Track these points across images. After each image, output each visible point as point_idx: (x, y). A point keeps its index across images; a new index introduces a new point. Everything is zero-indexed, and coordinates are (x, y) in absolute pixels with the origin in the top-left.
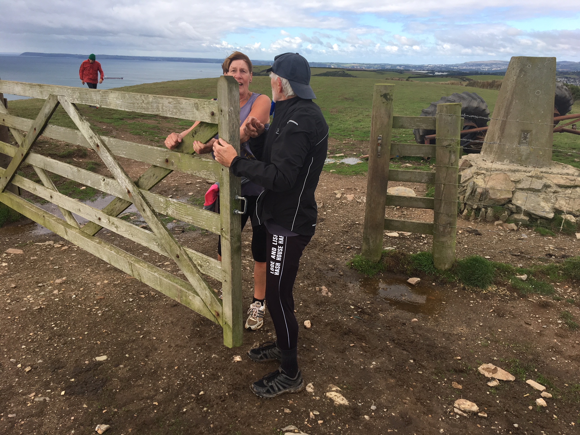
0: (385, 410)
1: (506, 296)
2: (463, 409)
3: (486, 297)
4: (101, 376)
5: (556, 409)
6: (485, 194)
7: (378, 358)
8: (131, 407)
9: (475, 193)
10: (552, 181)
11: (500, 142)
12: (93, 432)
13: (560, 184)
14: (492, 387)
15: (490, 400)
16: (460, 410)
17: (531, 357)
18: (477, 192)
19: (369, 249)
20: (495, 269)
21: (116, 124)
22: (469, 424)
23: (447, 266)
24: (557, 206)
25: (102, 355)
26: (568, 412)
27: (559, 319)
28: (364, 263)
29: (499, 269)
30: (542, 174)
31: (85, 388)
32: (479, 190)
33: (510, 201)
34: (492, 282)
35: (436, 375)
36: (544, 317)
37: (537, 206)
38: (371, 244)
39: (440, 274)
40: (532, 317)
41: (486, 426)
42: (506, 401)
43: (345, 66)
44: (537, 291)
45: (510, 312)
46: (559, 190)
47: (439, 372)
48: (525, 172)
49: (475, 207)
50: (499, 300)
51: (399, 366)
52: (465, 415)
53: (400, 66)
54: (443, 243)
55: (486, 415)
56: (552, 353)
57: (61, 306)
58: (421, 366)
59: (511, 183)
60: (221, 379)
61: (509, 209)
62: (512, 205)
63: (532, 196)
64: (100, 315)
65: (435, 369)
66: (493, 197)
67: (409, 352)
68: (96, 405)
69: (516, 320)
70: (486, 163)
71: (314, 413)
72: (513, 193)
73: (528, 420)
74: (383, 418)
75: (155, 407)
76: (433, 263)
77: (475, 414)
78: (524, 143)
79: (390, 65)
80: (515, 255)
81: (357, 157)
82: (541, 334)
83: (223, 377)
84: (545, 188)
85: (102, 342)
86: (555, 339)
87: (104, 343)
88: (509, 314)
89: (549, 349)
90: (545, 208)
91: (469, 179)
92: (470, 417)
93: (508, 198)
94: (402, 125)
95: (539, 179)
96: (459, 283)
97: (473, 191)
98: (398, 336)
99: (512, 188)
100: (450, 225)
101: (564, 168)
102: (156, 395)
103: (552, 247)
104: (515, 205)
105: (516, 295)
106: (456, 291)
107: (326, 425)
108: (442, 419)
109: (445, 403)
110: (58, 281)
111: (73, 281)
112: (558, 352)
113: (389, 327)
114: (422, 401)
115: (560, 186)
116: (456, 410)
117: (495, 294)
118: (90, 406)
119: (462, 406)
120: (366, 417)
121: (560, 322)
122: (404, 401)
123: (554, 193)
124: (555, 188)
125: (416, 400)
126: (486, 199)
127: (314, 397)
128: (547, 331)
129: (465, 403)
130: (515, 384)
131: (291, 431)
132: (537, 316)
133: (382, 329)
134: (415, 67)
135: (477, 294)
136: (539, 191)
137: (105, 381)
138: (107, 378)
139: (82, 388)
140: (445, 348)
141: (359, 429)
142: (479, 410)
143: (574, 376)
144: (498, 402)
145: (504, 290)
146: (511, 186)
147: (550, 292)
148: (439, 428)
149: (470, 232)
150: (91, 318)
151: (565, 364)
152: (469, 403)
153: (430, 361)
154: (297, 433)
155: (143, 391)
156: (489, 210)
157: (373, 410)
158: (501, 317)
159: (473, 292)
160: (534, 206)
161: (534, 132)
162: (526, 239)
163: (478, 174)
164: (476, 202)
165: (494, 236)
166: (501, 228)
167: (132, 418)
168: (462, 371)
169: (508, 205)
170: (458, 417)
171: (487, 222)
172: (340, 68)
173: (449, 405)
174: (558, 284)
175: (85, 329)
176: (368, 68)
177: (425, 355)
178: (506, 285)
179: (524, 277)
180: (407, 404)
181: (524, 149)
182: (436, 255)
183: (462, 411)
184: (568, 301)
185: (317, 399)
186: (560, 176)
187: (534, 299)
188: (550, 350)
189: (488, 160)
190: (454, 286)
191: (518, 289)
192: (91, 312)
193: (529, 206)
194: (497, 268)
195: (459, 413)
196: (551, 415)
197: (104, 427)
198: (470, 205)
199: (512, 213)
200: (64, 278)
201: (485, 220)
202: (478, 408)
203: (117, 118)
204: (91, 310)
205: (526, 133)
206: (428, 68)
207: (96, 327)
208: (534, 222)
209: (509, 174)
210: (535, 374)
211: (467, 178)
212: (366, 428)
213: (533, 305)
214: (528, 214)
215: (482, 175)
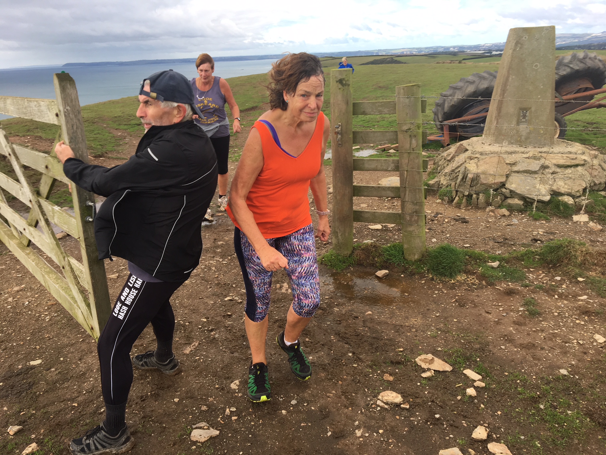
0: (305, 404)
1: (474, 285)
2: (385, 401)
3: (453, 287)
4: (29, 380)
5: (486, 398)
6: (476, 179)
7: (317, 352)
8: (50, 409)
9: (466, 179)
10: (550, 161)
11: (497, 123)
12: (5, 433)
13: (559, 163)
14: (425, 378)
15: (419, 391)
16: (382, 402)
17: (478, 346)
18: (468, 178)
19: (338, 243)
20: (467, 257)
21: (131, 130)
22: (388, 416)
23: (416, 257)
24: (554, 188)
25: (37, 360)
26: (497, 402)
27: (521, 306)
28: (333, 257)
29: (470, 257)
30: (540, 154)
31: (10, 392)
32: (470, 176)
33: (503, 185)
34: (461, 271)
35: (371, 367)
36: (506, 305)
37: (532, 189)
38: (340, 237)
39: (410, 265)
40: (495, 305)
41: (405, 417)
42: (435, 391)
43: (393, 52)
44: (506, 279)
45: (473, 301)
46: (558, 170)
47: (374, 365)
48: (523, 153)
49: (467, 193)
50: (465, 289)
51: (336, 359)
52: (386, 407)
53: (454, 47)
54: (411, 232)
55: (408, 407)
56: (502, 342)
57: (12, 313)
58: (358, 359)
59: (505, 166)
60: (148, 380)
61: (502, 194)
62: (506, 189)
63: (529, 179)
64: (47, 320)
65: (372, 361)
66: (485, 182)
67: (351, 346)
68: (16, 408)
69: (476, 309)
70: (484, 147)
71: (231, 410)
72: (507, 176)
73: (453, 411)
74: (301, 412)
75: (73, 408)
76: (403, 254)
77: (398, 405)
78: (523, 122)
79: (442, 47)
80: (498, 242)
81: (374, 149)
82: (498, 323)
83: (150, 378)
84: (543, 169)
85: (41, 347)
86: (512, 327)
87: (44, 348)
88: (471, 303)
89: (500, 338)
90: (541, 191)
91: (461, 165)
92: (391, 409)
93: (501, 183)
94: (364, 111)
95: (537, 160)
96: (428, 273)
97: (464, 177)
98: (346, 330)
99: (506, 171)
100: (416, 214)
101: (568, 146)
102: (78, 397)
103: (542, 232)
104: (508, 189)
105: (485, 284)
106: (423, 282)
107: (240, 421)
108: (361, 412)
109: (371, 396)
110: (16, 289)
111: (31, 288)
112: (510, 340)
113: (340, 321)
114: (347, 394)
115: (559, 166)
116: (379, 402)
117: (464, 283)
118: (10, 408)
119: (385, 399)
120: (284, 412)
121: (521, 309)
122: (328, 394)
123: (552, 173)
124: (553, 169)
125: (341, 393)
126: (477, 184)
127: (236, 394)
128: (506, 320)
129: (389, 394)
130: (451, 374)
131: (200, 428)
132: (500, 304)
133: (331, 323)
134: (470, 47)
135: (444, 283)
136: (535, 172)
137: (31, 386)
138: (34, 381)
139: (7, 391)
140: (390, 340)
141: (272, 424)
142: (403, 401)
143: (519, 364)
144: (426, 393)
145: (473, 279)
146: (506, 169)
147: (521, 278)
148: (355, 421)
149: (456, 220)
150: (38, 323)
151: (513, 353)
152: (394, 394)
153: (369, 354)
154: (206, 429)
155: (67, 393)
156: (481, 195)
157: (292, 405)
158: (461, 306)
159: (440, 282)
160: (529, 189)
161: (533, 109)
162: (516, 225)
163: (471, 158)
164: (467, 188)
165: (482, 224)
166: (493, 214)
167: (48, 419)
168: (399, 363)
169: (501, 189)
170: (379, 408)
171: (478, 209)
172: (389, 54)
173: (374, 397)
174: (532, 270)
175: (29, 335)
176: (419, 52)
177: (366, 348)
178: (476, 273)
179: (496, 264)
180: (330, 398)
181: (523, 128)
182: (405, 245)
183: (384, 403)
184: (537, 287)
185: (239, 395)
186: (560, 155)
187: (502, 286)
188: (502, 339)
189: (486, 143)
190: (422, 276)
191: (486, 277)
192: (39, 317)
193: (523, 190)
194: (468, 256)
195: (380, 405)
196: (478, 405)
197: (16, 428)
198: (461, 192)
199: (506, 198)
200: (23, 286)
201: (477, 207)
202: (402, 399)
203: (134, 123)
204: (39, 316)
205: (525, 111)
206: (484, 47)
207: (40, 332)
208: (529, 205)
209: (505, 156)
210: (475, 364)
211: (460, 164)
212: (279, 423)
213: (499, 292)
214: (523, 198)
215: (476, 159)
